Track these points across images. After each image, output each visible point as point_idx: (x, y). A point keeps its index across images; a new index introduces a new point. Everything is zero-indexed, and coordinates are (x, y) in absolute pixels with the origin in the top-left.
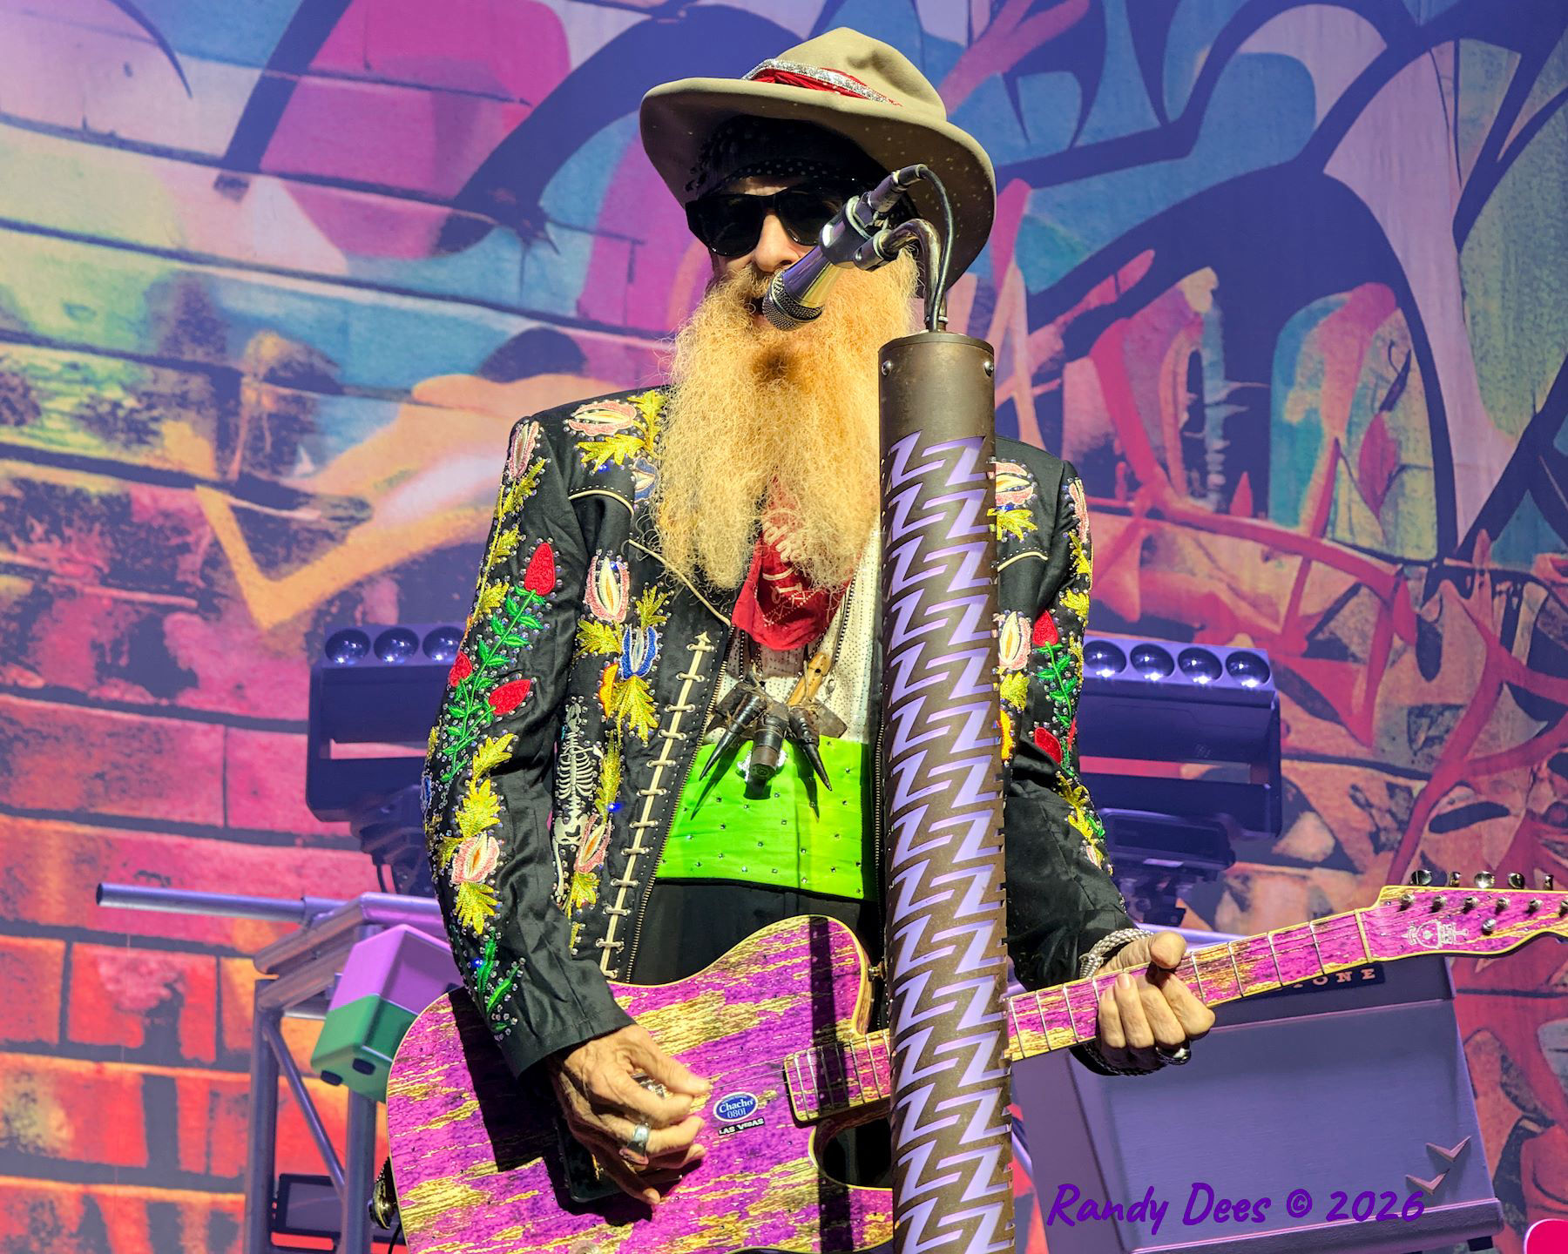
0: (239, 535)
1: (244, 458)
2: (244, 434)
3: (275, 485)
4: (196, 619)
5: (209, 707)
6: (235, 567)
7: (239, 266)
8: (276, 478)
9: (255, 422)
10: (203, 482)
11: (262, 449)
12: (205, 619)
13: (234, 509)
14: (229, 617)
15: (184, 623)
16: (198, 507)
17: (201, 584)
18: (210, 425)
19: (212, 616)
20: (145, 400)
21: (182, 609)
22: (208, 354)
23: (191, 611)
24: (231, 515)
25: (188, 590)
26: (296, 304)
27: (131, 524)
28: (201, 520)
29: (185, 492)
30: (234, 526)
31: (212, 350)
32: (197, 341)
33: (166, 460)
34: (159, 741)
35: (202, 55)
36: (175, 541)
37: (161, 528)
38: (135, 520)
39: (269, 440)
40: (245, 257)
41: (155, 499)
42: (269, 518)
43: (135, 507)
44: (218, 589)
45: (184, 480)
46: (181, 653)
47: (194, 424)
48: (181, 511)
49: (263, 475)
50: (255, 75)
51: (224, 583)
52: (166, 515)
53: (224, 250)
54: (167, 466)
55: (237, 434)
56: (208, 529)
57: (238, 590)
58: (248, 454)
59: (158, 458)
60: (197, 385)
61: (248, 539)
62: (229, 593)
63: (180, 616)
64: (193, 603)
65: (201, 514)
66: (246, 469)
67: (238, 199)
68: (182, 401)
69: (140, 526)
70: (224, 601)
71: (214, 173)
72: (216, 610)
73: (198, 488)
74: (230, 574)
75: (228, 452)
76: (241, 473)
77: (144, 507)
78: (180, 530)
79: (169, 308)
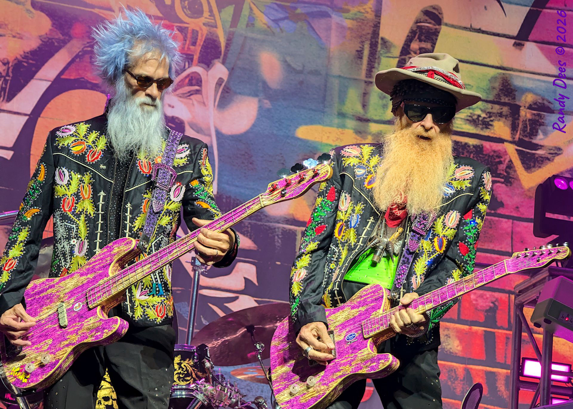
0: (518, 158)
1: (520, 134)
2: (520, 126)
3: (531, 142)
4: (503, 185)
5: (507, 214)
6: (517, 169)
7: (521, 71)
8: (531, 140)
9: (524, 122)
10: (507, 141)
11: (527, 131)
12: (506, 185)
13: (517, 150)
14: (515, 185)
15: (500, 186)
16: (505, 149)
17: (505, 174)
18: (509, 123)
19: (509, 184)
20: (488, 115)
21: (499, 182)
22: (509, 100)
23: (502, 183)
24: (516, 152)
25: (501, 176)
26: (539, 83)
27: (483, 154)
28: (506, 153)
29: (501, 144)
30: (517, 155)
31: (510, 99)
32: (506, 96)
33: (495, 134)
34: (491, 224)
35: (510, 3)
36: (497, 160)
37: (493, 155)
38: (484, 153)
39: (529, 128)
40: (522, 69)
41: (491, 147)
42: (528, 152)
43: (484, 149)
44: (511, 176)
45: (501, 141)
46: (498, 196)
47: (504, 122)
48: (500, 150)
49: (526, 139)
50: (528, 9)
51: (513, 174)
52: (494, 152)
53: (515, 67)
54: (495, 136)
55: (518, 126)
56: (508, 156)
57: (518, 176)
58: (522, 132)
59: (492, 133)
60: (505, 110)
61: (521, 160)
62: (515, 177)
63: (498, 184)
64: (503, 180)
65: (506, 152)
66: (521, 137)
67: (521, 49)
68: (501, 115)
69: (486, 155)
70: (513, 180)
71: (513, 41)
72: (510, 182)
73: (505, 143)
74: (515, 171)
75: (515, 132)
76: (519, 138)
77: (488, 149)
78: (499, 157)
79: (497, 85)
